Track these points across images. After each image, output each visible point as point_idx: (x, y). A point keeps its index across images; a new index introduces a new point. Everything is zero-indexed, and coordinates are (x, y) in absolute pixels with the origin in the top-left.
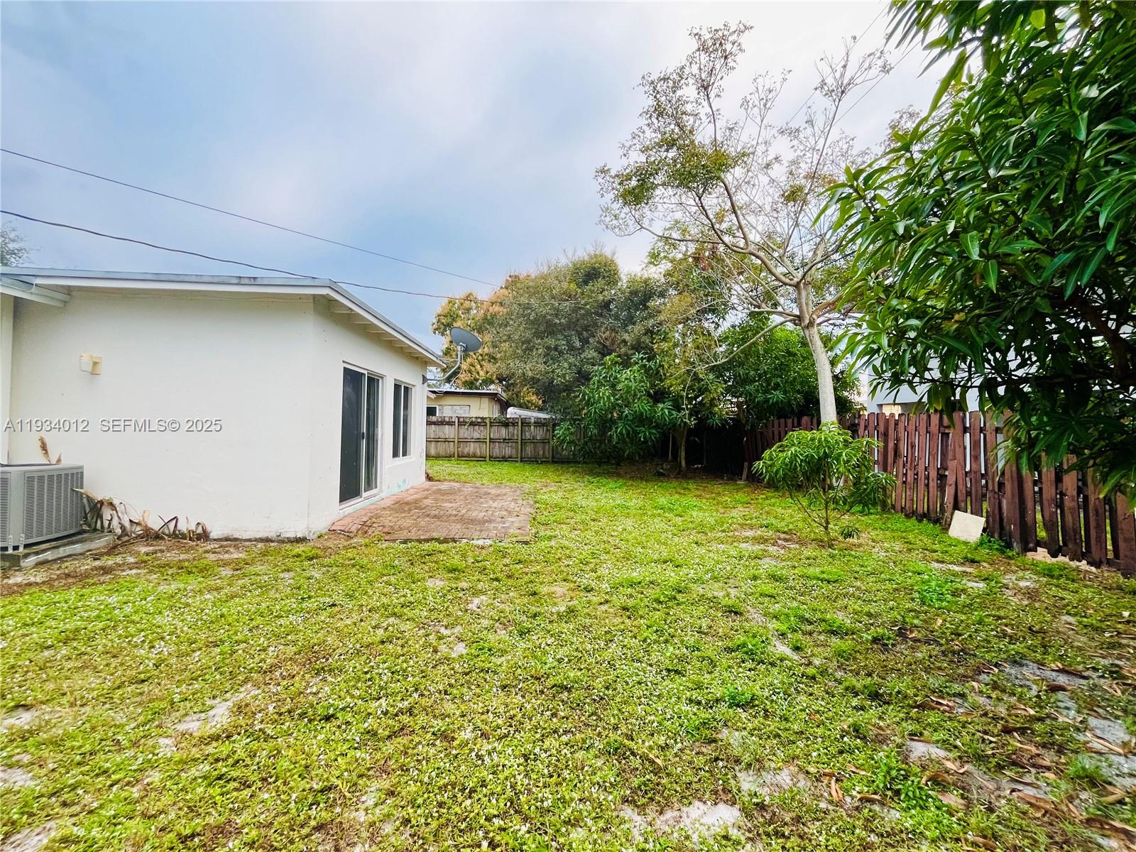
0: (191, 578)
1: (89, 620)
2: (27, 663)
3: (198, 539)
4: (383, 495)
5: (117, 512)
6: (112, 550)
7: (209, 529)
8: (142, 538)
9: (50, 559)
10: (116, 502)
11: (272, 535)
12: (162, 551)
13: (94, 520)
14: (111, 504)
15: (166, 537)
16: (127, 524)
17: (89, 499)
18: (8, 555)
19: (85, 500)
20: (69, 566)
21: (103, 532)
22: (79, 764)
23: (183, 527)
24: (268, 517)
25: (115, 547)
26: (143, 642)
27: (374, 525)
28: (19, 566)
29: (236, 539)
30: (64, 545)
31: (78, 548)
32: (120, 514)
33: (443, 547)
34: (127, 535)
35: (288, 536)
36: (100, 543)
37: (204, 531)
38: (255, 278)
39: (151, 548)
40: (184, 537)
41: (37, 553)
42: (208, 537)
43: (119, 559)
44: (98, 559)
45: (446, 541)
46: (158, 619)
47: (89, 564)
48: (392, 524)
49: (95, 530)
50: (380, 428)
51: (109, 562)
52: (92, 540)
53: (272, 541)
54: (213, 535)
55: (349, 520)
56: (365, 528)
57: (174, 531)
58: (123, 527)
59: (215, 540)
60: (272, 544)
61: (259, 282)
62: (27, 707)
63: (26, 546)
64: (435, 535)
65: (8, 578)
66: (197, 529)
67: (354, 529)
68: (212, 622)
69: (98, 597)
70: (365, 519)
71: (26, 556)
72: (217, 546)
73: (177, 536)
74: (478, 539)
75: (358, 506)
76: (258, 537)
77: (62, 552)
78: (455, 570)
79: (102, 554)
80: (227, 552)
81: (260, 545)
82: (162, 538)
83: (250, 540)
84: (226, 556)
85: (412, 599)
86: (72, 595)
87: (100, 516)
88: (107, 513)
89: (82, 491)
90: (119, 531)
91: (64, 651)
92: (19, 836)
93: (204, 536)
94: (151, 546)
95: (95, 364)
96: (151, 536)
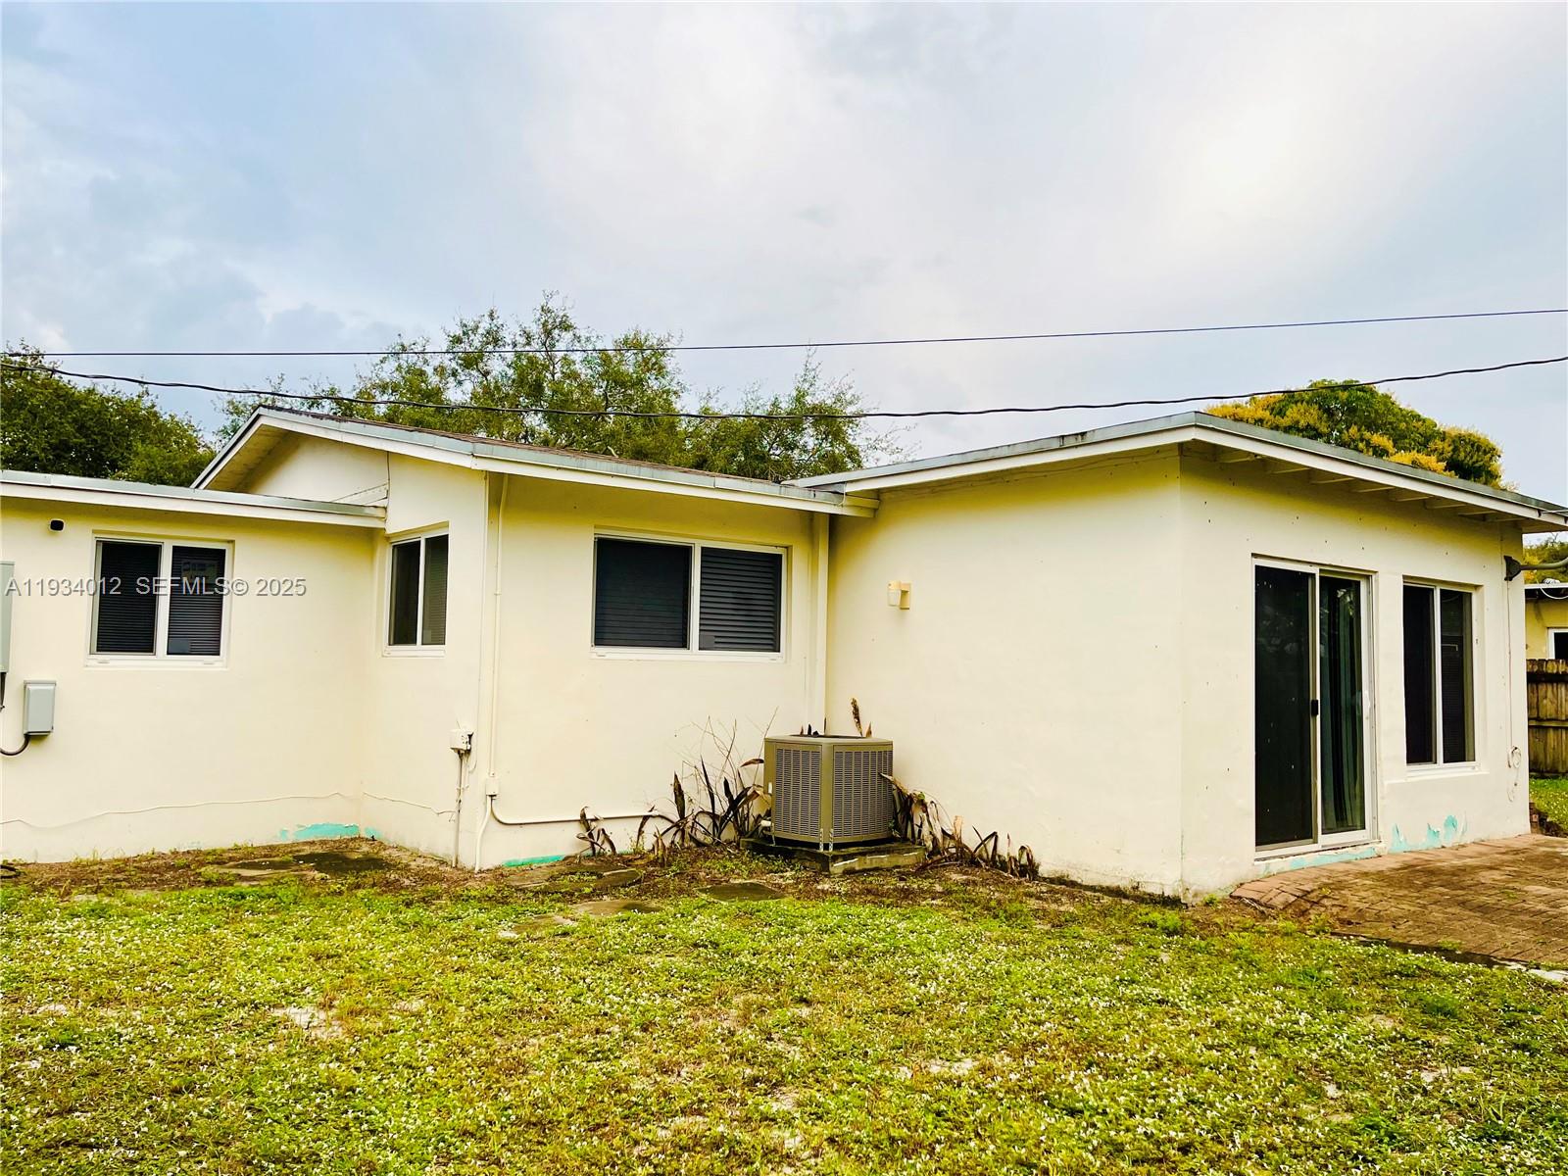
0: (995, 923)
1: (873, 939)
2: (814, 963)
3: (1022, 874)
4: (1379, 848)
5: (928, 815)
6: (921, 870)
7: (1037, 859)
8: (956, 860)
9: (857, 868)
10: (927, 800)
11: (1125, 884)
12: (975, 883)
13: (905, 824)
14: (923, 804)
15: (983, 864)
16: (939, 836)
17: (900, 792)
18: (817, 854)
19: (895, 793)
20: (874, 881)
21: (914, 843)
22: (834, 1058)
23: (1004, 850)
24: (1118, 851)
25: (924, 867)
26: (915, 976)
27: (1325, 902)
28: (828, 871)
29: (1073, 884)
30: (871, 853)
31: (884, 860)
32: (931, 820)
33: (1447, 967)
34: (939, 853)
35: (1149, 890)
36: (909, 859)
37: (1030, 860)
38: (1083, 434)
39: (965, 877)
40: (1004, 866)
41: (845, 858)
42: (1037, 872)
43: (925, 884)
44: (904, 880)
45: (1467, 957)
46: (937, 957)
47: (893, 883)
48: (1362, 906)
49: (905, 839)
50: (1365, 692)
51: (915, 884)
52: (900, 852)
53: (1126, 897)
54: (1043, 871)
55: (1275, 883)
56: (1303, 904)
57: (993, 856)
58: (935, 840)
59: (1045, 879)
60: (1125, 902)
61: (1089, 439)
62: (807, 1002)
63: (837, 846)
64: (1446, 941)
65: (818, 882)
66: (1021, 856)
67: (1278, 901)
68: (994, 978)
69: (888, 917)
70: (1307, 888)
71: (835, 859)
72: (1044, 889)
73: (997, 863)
74: (1551, 969)
75: (1308, 861)
76: (1105, 885)
77: (871, 861)
78: (1439, 1010)
79: (908, 874)
80: (1056, 901)
81: (1107, 900)
82: (978, 865)
83: (1092, 888)
84: (1054, 906)
85: (1303, 1030)
86: (865, 911)
87: (910, 818)
88: (918, 815)
89: (890, 778)
90: (929, 844)
91: (846, 963)
92: (785, 1088)
93: (1029, 870)
94: (964, 874)
95: (904, 593)
96: (967, 859)
